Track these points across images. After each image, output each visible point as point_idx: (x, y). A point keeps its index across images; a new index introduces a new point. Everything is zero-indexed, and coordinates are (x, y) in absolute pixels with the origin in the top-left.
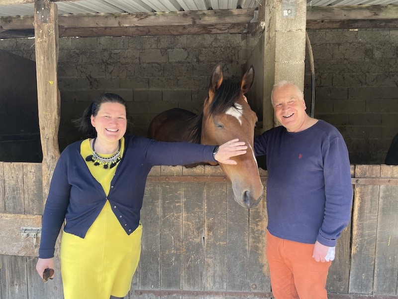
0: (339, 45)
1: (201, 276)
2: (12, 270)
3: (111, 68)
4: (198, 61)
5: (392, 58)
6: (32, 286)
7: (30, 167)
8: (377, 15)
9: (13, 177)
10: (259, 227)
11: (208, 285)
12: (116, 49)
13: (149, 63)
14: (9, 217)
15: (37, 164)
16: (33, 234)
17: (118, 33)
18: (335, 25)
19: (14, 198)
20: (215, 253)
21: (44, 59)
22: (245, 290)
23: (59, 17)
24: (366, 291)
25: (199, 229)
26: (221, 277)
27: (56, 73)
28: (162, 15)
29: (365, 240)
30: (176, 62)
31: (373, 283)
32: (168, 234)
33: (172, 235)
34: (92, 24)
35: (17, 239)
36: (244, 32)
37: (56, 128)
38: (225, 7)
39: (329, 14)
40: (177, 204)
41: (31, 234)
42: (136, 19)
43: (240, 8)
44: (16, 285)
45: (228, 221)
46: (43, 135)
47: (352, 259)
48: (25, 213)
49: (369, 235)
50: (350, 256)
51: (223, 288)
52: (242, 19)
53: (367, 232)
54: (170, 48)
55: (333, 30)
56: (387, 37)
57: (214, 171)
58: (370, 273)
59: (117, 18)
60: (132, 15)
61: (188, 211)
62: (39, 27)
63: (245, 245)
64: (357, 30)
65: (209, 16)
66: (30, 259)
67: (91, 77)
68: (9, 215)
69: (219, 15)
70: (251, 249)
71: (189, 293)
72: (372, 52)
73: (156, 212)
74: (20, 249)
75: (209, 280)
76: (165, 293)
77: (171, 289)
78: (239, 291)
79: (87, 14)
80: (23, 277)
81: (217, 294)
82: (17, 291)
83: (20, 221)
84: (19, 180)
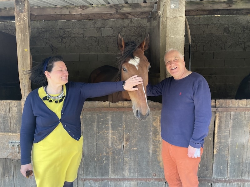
0: (208, 25)
1: (122, 169)
2: (4, 167)
3: (65, 40)
5: (241, 33)
6: (16, 177)
7: (14, 103)
8: (231, 6)
9: (3, 110)
10: (157, 139)
11: (126, 175)
12: (68, 28)
13: (89, 37)
15: (18, 101)
17: (70, 18)
18: (205, 13)
19: (4, 122)
20: (130, 155)
21: (21, 36)
22: (149, 177)
23: (31, 9)
24: (223, 176)
26: (134, 169)
27: (29, 44)
28: (97, 7)
29: (222, 145)
30: (106, 36)
31: (227, 172)
32: (101, 144)
33: (104, 144)
34: (52, 12)
35: (7, 148)
36: (149, 17)
38: (136, 2)
39: (201, 6)
40: (107, 125)
41: (15, 145)
42: (80, 10)
43: (146, 2)
44: (7, 176)
45: (138, 135)
46: (22, 83)
47: (214, 157)
48: (11, 132)
49: (224, 142)
50: (213, 155)
51: (135, 176)
52: (147, 9)
53: (223, 140)
54: (102, 28)
56: (237, 20)
57: (129, 104)
58: (225, 165)
59: (68, 9)
60: (78, 7)
61: (113, 129)
62: (18, 15)
63: (149, 149)
64: (219, 16)
65: (126, 7)
66: (15, 160)
67: (52, 46)
68: (1, 133)
69: (132, 7)
70: (152, 152)
71: (114, 180)
72: (228, 29)
73: (93, 130)
74: (8, 154)
75: (127, 171)
76: (99, 180)
77: (104, 178)
78: (145, 178)
79: (49, 6)
80: (11, 172)
81: (132, 180)
82: (7, 180)
83: (8, 137)
84: (7, 112)
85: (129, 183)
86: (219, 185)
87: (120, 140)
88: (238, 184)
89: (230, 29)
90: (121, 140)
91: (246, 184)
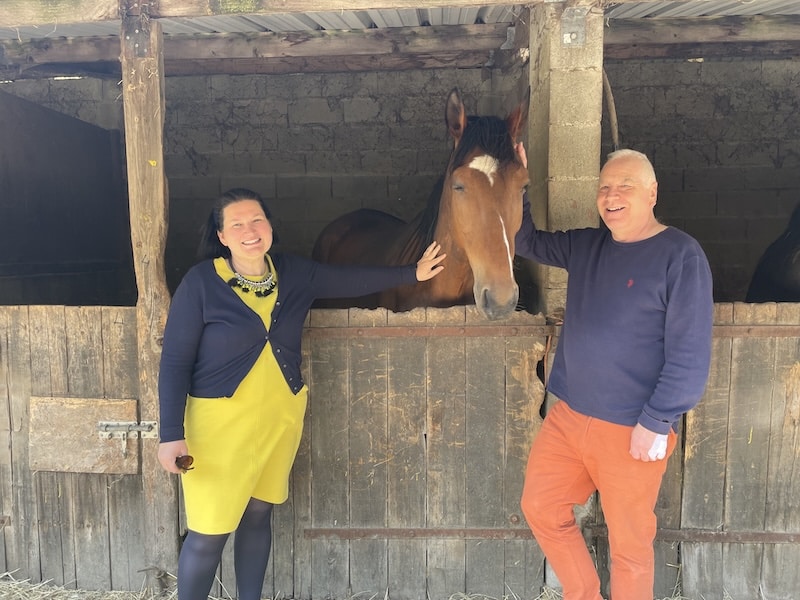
0: (666, 88)
1: (422, 502)
2: (80, 499)
3: (232, 135)
4: (400, 120)
5: (766, 113)
6: (117, 528)
7: (115, 314)
8: (735, 34)
9: (82, 333)
10: (523, 415)
11: (434, 519)
12: (243, 99)
13: (305, 125)
14: (77, 403)
15: (127, 308)
16: (119, 434)
17: (257, 68)
18: (659, 52)
19: (85, 369)
20: (446, 462)
21: (140, 122)
22: (499, 526)
24: (712, 525)
25: (418, 420)
26: (457, 504)
27: (161, 147)
28: (336, 35)
29: (708, 434)
30: (357, 124)
31: (724, 511)
32: (362, 430)
33: (370, 431)
34: (206, 52)
35: (92, 444)
36: (487, 64)
37: (161, 243)
38: (454, 22)
39: (645, 34)
40: (378, 377)
41: (116, 433)
42: (287, 44)
43: (482, 22)
44: (88, 526)
45: (468, 405)
46: (139, 256)
47: (686, 468)
48: (105, 395)
49: (715, 426)
50: (683, 462)
51: (459, 523)
52: (484, 43)
53: (712, 420)
54: (345, 97)
55: (656, 61)
56: (757, 72)
57: (443, 317)
58: (718, 493)
59: (252, 42)
60: (280, 35)
61: (397, 387)
62: (131, 64)
63: (499, 446)
64: (701, 60)
65: (423, 37)
66: (114, 479)
67: (195, 153)
68: (76, 401)
69: (441, 36)
70: (509, 453)
71: (400, 533)
72: (729, 101)
73: (340, 391)
74: (96, 461)
75: (436, 508)
76: (358, 533)
77: (369, 527)
78: (487, 528)
79: (195, 34)
80: (101, 512)
81: (450, 533)
82: (89, 537)
83: (96, 410)
84: (94, 338)
85: (441, 542)
86: (700, 550)
87: (416, 419)
88: (755, 548)
89: (734, 101)
90: (418, 418)
91: (778, 545)
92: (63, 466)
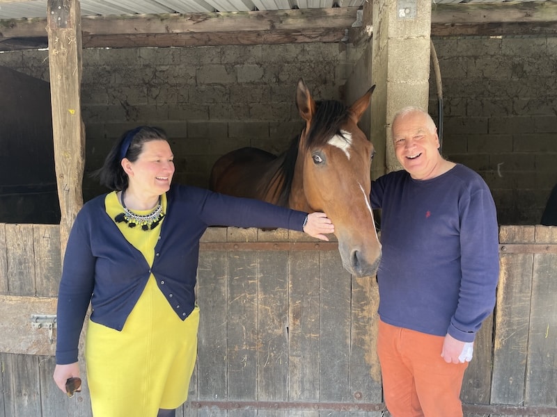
0: (476, 58)
1: (285, 381)
2: (19, 374)
3: (155, 92)
4: (279, 81)
5: (550, 77)
6: (47, 397)
7: (43, 231)
8: (530, 16)
9: (19, 245)
10: (365, 313)
11: (294, 394)
12: (163, 65)
13: (209, 85)
14: (14, 300)
15: (53, 226)
16: (47, 324)
17: (166, 42)
18: (470, 31)
19: (21, 273)
20: (303, 349)
21: (62, 79)
22: (346, 400)
23: (83, 20)
24: (515, 401)
25: (281, 316)
26: (312, 383)
27: (78, 99)
28: (228, 16)
29: (513, 330)
30: (247, 83)
31: (524, 390)
32: (238, 324)
33: (244, 324)
34: (128, 29)
35: (26, 332)
36: (342, 40)
37: (79, 175)
38: (316, 6)
39: (461, 15)
40: (250, 282)
41: (45, 324)
42: (191, 23)
43: (338, 6)
44: (25, 395)
45: (322, 305)
46: (62, 184)
47: (495, 357)
48: (36, 294)
49: (519, 323)
50: (493, 352)
51: (314, 398)
52: (339, 22)
53: (516, 319)
54: (238, 64)
55: (467, 37)
56: (543, 47)
57: (301, 235)
58: (521, 376)
59: (165, 21)
60: (185, 16)
61: (265, 290)
62: (54, 33)
63: (346, 337)
64: (500, 37)
65: (293, 17)
66: (44, 358)
67: (128, 105)
68: (14, 298)
69: (307, 17)
70: (354, 343)
71: (267, 405)
72: (523, 68)
73: (220, 292)
74: (30, 345)
75: (296, 386)
76: (233, 405)
77: (242, 400)
78: (337, 402)
79: (122, 15)
80: (34, 384)
81: (306, 405)
82: (26, 403)
83: (30, 306)
84: (28, 249)
85: (300, 412)
89: (527, 68)
92: (5, 348)
